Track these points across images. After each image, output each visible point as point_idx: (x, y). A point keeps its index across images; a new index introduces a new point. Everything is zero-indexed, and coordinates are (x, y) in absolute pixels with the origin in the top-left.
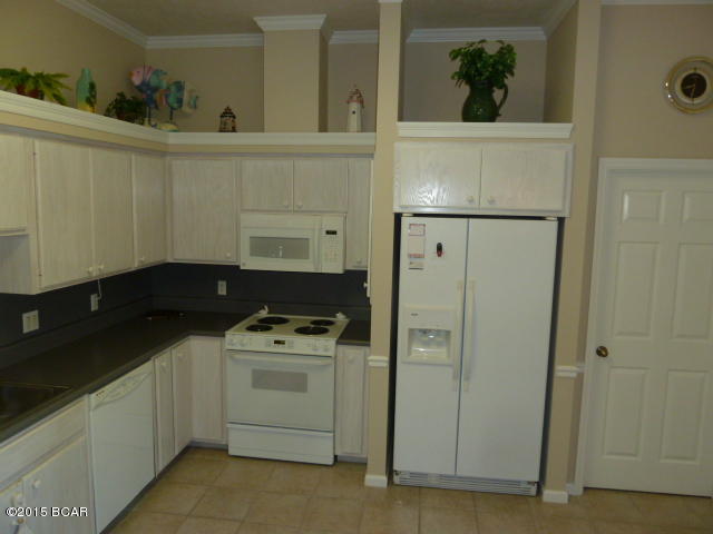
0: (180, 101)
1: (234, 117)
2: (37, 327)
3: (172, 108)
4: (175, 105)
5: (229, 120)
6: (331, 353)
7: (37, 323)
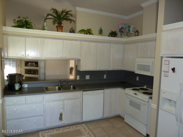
0: (129, 30)
1: (139, 32)
2: (89, 79)
3: (127, 33)
4: (128, 32)
5: (136, 33)
6: (146, 101)
7: (89, 78)
